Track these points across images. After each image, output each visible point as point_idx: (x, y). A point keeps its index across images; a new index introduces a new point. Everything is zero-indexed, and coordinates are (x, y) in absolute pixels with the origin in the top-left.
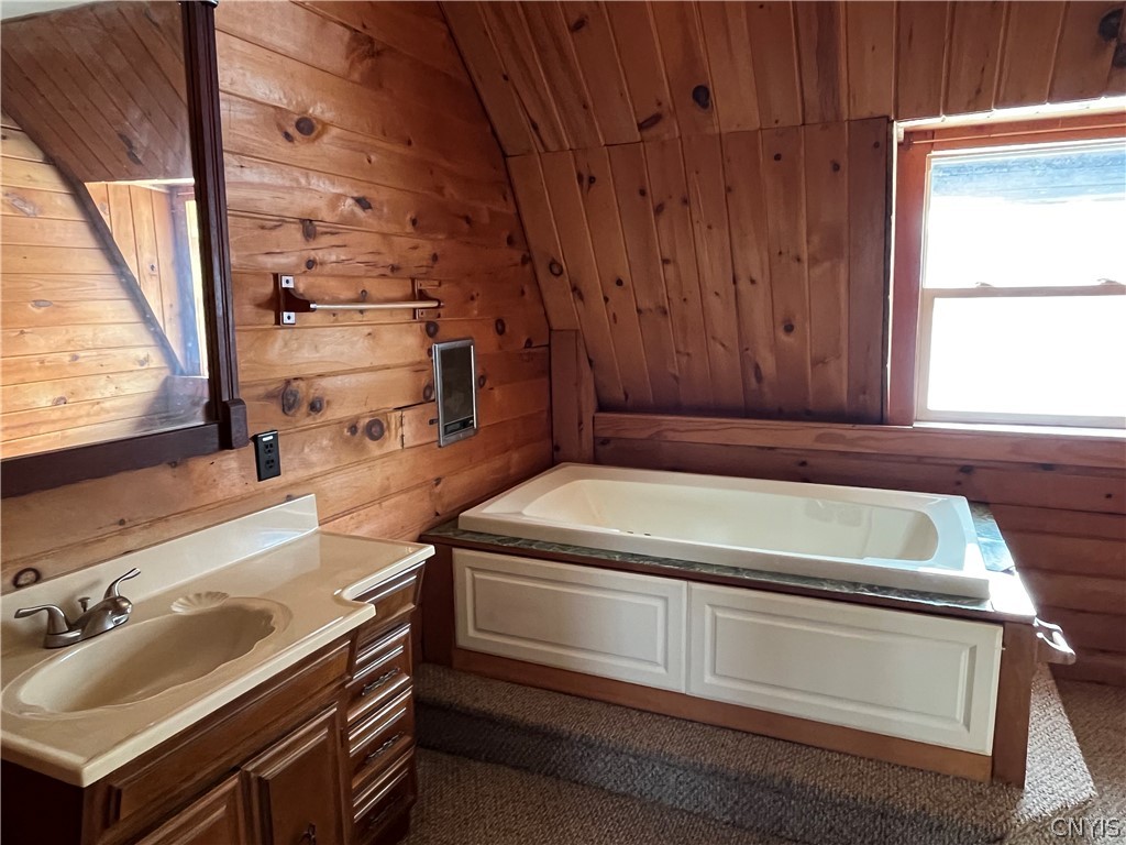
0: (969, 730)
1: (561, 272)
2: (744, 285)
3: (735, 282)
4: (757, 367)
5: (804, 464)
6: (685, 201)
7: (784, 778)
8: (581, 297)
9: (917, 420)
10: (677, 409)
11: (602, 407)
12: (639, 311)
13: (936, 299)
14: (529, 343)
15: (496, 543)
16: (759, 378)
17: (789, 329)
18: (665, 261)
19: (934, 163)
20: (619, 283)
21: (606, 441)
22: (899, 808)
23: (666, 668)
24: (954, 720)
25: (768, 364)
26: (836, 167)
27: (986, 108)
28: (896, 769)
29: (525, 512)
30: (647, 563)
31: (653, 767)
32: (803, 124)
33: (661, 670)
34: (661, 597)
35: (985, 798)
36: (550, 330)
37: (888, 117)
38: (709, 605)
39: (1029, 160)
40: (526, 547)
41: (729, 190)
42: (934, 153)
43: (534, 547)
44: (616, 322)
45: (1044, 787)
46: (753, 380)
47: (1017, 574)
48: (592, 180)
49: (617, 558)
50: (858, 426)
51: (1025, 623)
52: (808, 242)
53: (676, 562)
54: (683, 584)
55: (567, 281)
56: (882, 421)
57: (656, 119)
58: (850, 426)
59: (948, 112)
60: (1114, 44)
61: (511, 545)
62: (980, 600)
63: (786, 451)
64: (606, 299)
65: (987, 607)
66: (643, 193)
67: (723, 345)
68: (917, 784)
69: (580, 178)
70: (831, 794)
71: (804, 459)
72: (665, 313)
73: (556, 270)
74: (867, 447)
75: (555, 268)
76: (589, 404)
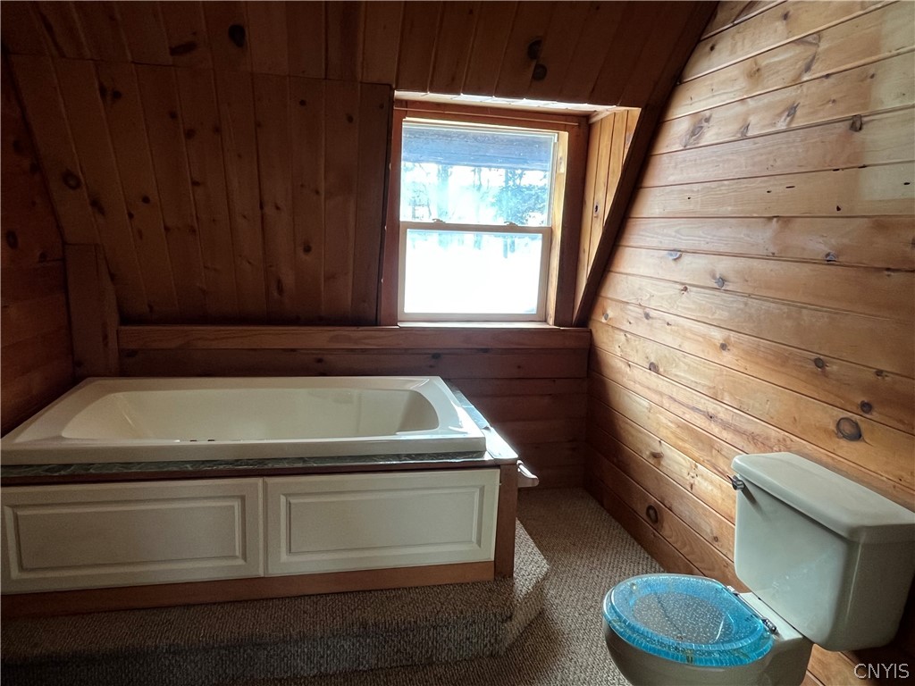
0: (480, 546)
1: (78, 185)
2: (269, 210)
3: (262, 207)
4: (279, 282)
5: (320, 361)
6: (217, 130)
7: (361, 624)
8: (101, 211)
9: (400, 321)
10: (205, 319)
11: (126, 319)
12: (167, 229)
13: (408, 230)
14: (43, 257)
15: (44, 474)
16: (280, 290)
17: (307, 249)
18: (195, 184)
19: (405, 125)
20: (146, 200)
21: (132, 353)
22: (447, 618)
23: (245, 560)
24: (471, 542)
25: (289, 279)
26: (350, 119)
27: (457, 92)
28: (435, 589)
29: (64, 434)
30: (221, 467)
31: (245, 651)
32: (326, 79)
33: (240, 562)
34: (238, 497)
35: (494, 591)
36: (64, 243)
37: (390, 86)
38: (284, 495)
39: (463, 134)
40: (83, 472)
41: (258, 125)
42: (407, 119)
43: (91, 471)
44: (141, 237)
45: (523, 572)
46: (275, 294)
47: (492, 429)
48: (117, 95)
49: (189, 467)
50: (361, 328)
51: (512, 465)
52: (325, 178)
53: (247, 462)
54: (259, 481)
55: (86, 195)
56: (376, 323)
57: (189, 47)
58: (355, 328)
59: (432, 91)
60: (533, 64)
61: (63, 473)
62: (481, 453)
63: (305, 351)
64: (131, 216)
65: (487, 457)
66: (173, 116)
67: (249, 263)
68: (451, 595)
69: (103, 90)
70: (398, 623)
71: (320, 356)
72: (194, 231)
73: (72, 183)
74: (368, 344)
75: (70, 179)
76: (113, 319)
